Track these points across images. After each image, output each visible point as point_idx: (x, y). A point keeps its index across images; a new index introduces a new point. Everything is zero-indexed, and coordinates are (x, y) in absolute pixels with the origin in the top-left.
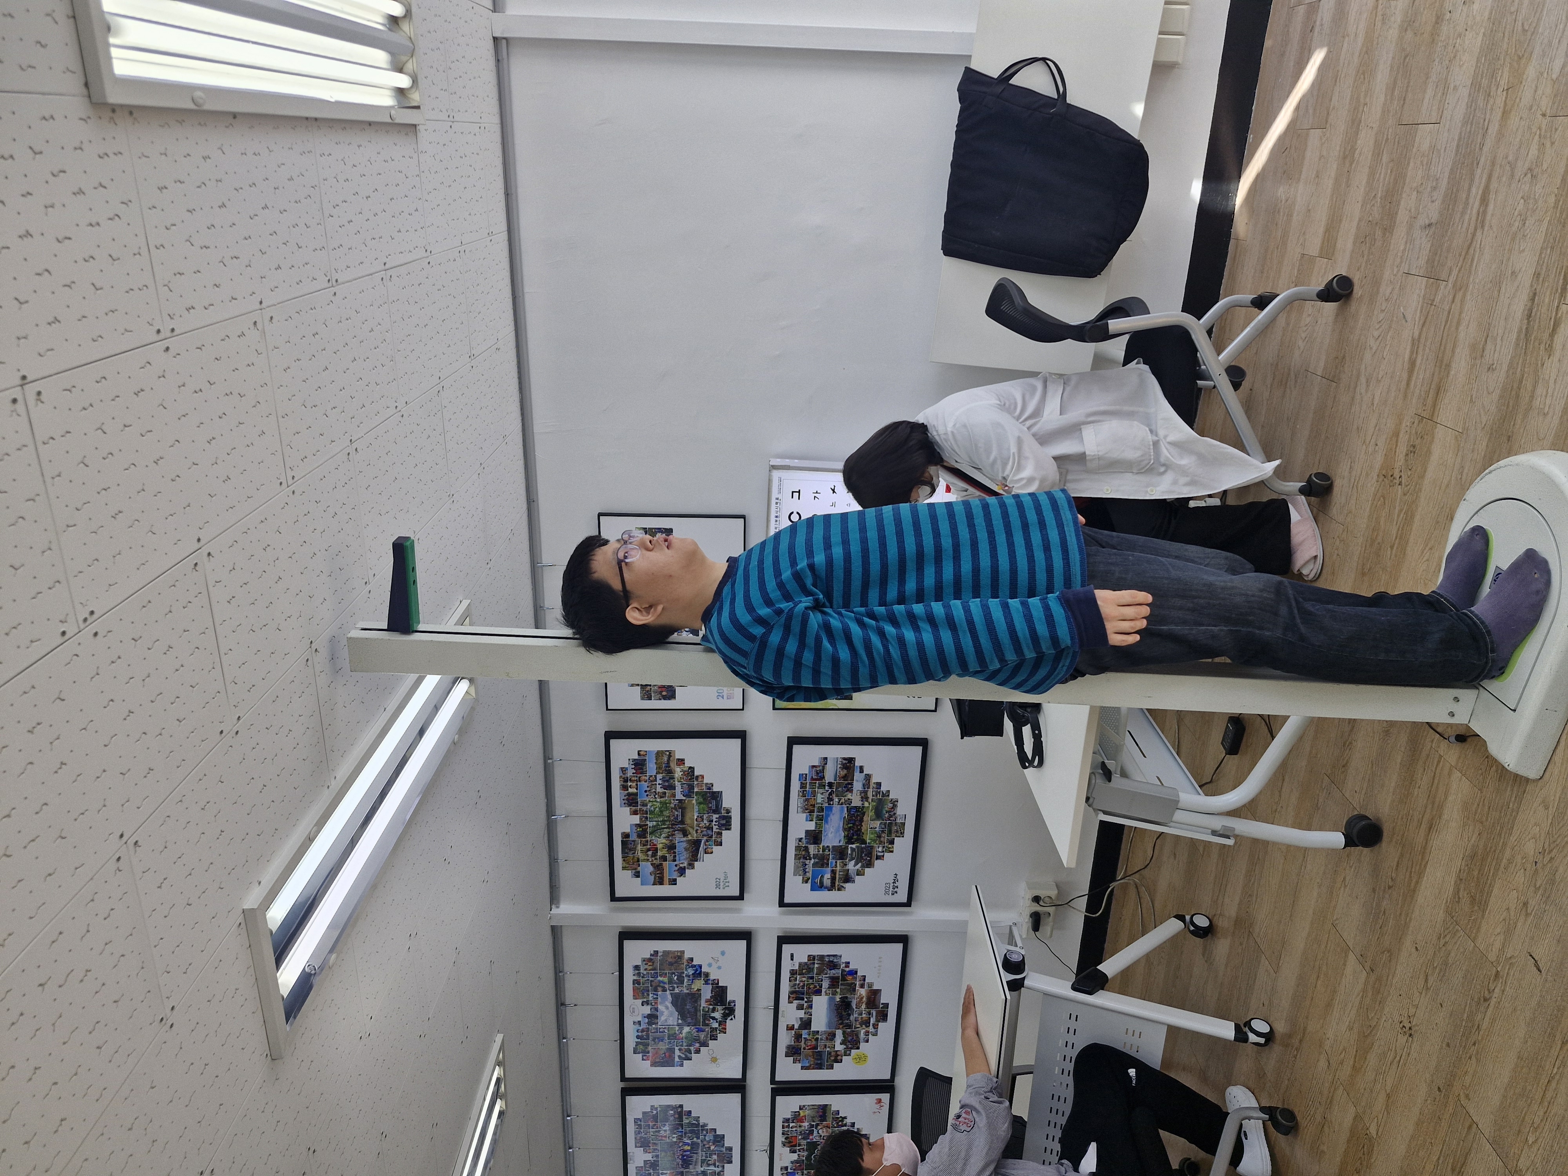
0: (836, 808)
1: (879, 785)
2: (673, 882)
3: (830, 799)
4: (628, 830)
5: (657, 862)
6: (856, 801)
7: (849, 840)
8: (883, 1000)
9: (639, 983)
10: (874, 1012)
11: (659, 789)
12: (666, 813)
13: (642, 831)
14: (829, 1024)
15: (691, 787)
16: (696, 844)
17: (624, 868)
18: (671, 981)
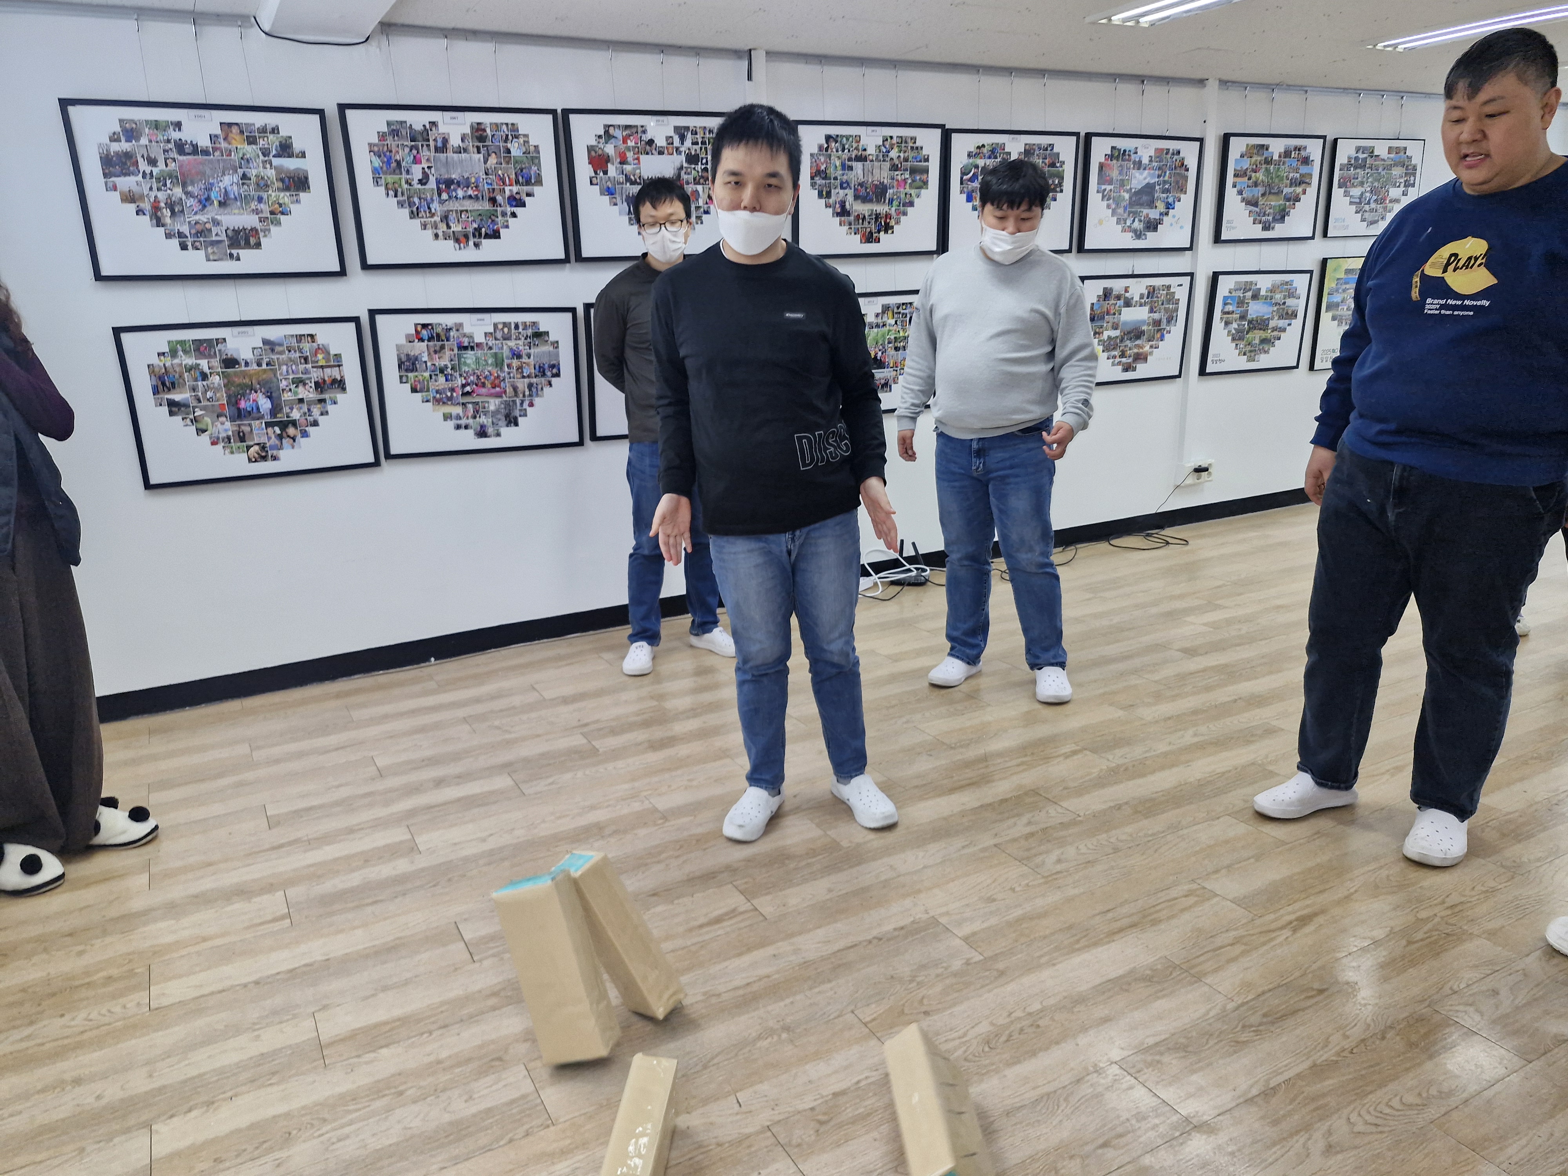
0: (1271, 309)
1: (1279, 339)
2: (1234, 186)
3: (1276, 304)
4: (1270, 150)
5: (1248, 173)
6: (1272, 324)
7: (1250, 322)
8: (1139, 366)
9: (1167, 153)
10: (1130, 360)
11: (1291, 175)
12: (1277, 181)
13: (1268, 161)
14: (1125, 323)
15: (1289, 200)
16: (1255, 204)
17: (1247, 145)
18: (1165, 182)
